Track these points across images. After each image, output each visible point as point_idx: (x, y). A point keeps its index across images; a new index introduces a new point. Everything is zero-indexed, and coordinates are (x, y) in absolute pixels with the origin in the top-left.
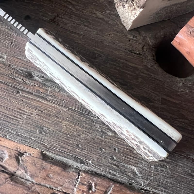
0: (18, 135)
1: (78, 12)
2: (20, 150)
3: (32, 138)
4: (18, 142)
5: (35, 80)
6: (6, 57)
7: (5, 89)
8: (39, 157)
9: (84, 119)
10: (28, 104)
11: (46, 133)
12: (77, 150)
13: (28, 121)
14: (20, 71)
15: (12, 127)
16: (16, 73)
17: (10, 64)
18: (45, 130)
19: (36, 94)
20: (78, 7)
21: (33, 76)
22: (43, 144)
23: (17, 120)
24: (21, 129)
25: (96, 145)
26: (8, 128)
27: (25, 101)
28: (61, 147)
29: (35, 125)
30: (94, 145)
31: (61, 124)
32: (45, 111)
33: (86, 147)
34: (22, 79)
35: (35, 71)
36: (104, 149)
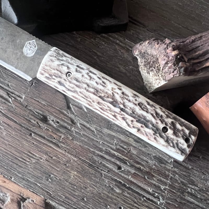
0: (24, 179)
1: (102, 63)
2: (23, 195)
3: (38, 184)
4: (23, 186)
5: (50, 125)
6: (25, 97)
7: (18, 130)
8: (42, 205)
9: (93, 172)
10: (39, 148)
11: (53, 181)
12: (82, 203)
13: (36, 165)
14: (36, 113)
15: (19, 170)
16: (31, 115)
17: (27, 105)
18: (52, 177)
19: (48, 138)
20: (102, 58)
21: (49, 119)
22: (47, 192)
23: (25, 163)
24: (28, 172)
25: (102, 201)
26: (15, 170)
27: (36, 144)
28: (66, 198)
29: (43, 171)
30: (100, 200)
31: (69, 173)
32: (55, 157)
33: (91, 201)
34: (37, 122)
35: (50, 116)
36: (109, 206)
